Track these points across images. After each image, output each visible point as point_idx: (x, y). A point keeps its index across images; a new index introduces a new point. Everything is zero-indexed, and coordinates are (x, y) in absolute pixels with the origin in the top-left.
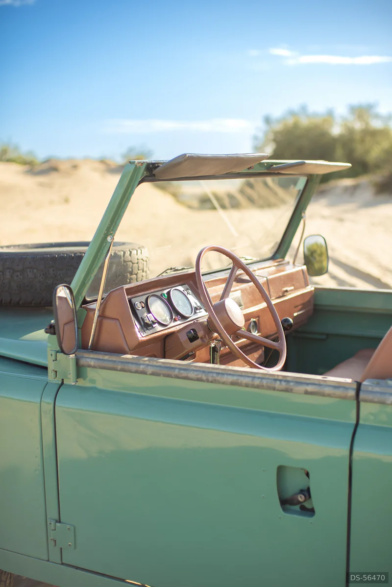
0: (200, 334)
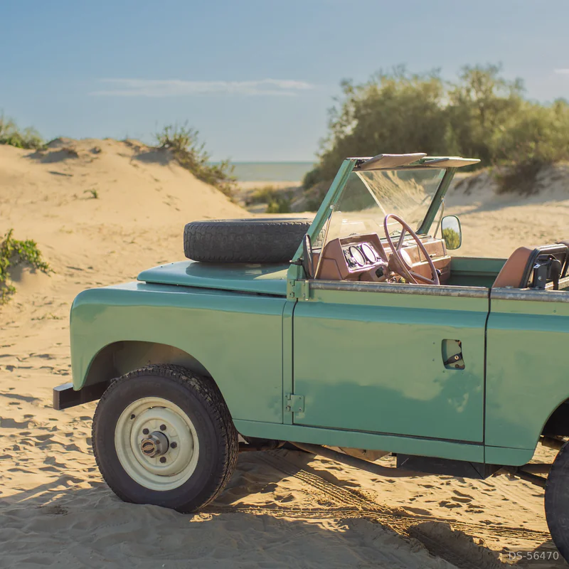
0: (384, 272)
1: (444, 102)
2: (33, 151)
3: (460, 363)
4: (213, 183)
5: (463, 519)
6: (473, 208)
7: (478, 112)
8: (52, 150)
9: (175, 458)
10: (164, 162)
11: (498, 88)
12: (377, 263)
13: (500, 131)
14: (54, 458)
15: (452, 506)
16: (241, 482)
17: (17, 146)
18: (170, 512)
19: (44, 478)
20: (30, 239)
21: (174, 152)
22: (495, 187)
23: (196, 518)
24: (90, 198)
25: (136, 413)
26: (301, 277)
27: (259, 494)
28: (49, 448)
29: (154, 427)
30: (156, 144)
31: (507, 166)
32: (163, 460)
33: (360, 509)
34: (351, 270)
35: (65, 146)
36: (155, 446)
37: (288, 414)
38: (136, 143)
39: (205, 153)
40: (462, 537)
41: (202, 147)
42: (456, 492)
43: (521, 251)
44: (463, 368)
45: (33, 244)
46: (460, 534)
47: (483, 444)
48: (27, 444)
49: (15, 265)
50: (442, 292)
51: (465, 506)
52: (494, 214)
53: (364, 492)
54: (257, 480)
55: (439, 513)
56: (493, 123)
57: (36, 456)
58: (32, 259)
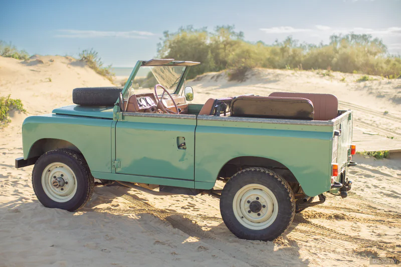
0: (155, 109)
1: (208, 42)
2: (23, 61)
3: (184, 147)
4: (104, 75)
5: (191, 213)
6: (218, 87)
7: (223, 46)
8: (31, 60)
9: (67, 188)
10: (82, 66)
11: (232, 36)
12: (152, 105)
13: (232, 54)
14: (18, 190)
15: (187, 208)
16: (97, 199)
17: (16, 58)
18: (65, 211)
19: (13, 198)
20: (18, 99)
21: (87, 62)
22: (228, 78)
23: (76, 214)
24: (48, 81)
25: (51, 169)
26: (119, 110)
27: (105, 204)
28: (16, 186)
29: (58, 175)
30: (79, 58)
31: (233, 69)
32: (62, 189)
33: (147, 210)
34: (140, 108)
35: (38, 59)
36: (58, 183)
37: (113, 169)
38: (70, 58)
39: (101, 62)
40: (187, 220)
41: (100, 59)
42: (189, 203)
43: (210, 100)
44: (185, 149)
45: (20, 101)
46: (187, 219)
47: (194, 180)
48: (7, 184)
49: (11, 110)
50: (177, 117)
51: (192, 208)
52: (226, 90)
53: (149, 203)
54: (104, 198)
55: (180, 211)
56: (229, 51)
57: (11, 189)
58: (19, 108)
